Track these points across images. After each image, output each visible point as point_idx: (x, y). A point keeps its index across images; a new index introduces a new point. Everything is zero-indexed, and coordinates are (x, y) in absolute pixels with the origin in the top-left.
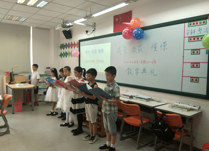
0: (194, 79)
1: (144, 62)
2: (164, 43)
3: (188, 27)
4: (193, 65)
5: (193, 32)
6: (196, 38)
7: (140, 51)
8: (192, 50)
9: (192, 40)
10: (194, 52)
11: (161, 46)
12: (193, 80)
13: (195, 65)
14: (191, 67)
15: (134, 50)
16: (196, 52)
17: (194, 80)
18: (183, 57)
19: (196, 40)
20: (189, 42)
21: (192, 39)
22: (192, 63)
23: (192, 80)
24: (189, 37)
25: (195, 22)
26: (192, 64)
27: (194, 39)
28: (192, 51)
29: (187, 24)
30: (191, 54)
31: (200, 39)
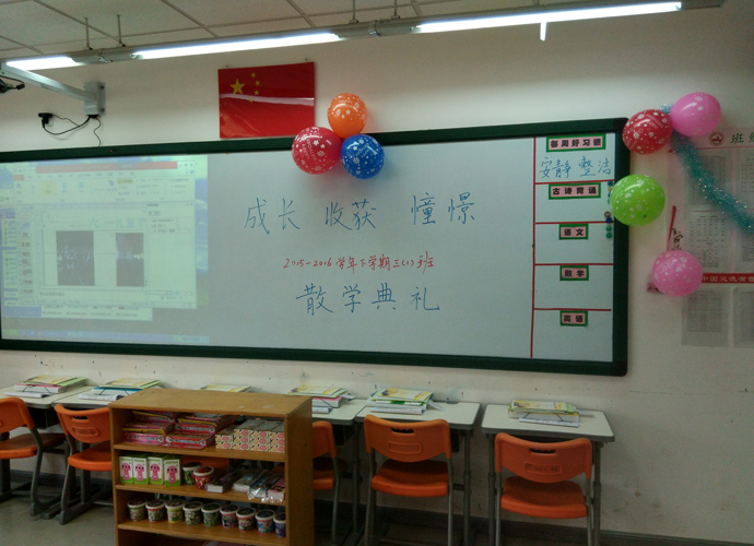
0: (573, 316)
1: (384, 262)
2: (463, 198)
3: (548, 151)
4: (566, 272)
5: (562, 168)
6: (574, 189)
7: (362, 221)
8: (562, 224)
9: (562, 193)
10: (568, 232)
11: (451, 209)
12: (567, 318)
13: (573, 272)
14: (562, 279)
15: (337, 215)
16: (574, 232)
17: (573, 320)
18: (534, 246)
19: (574, 193)
20: (550, 198)
21: (562, 189)
22: (562, 266)
23: (565, 320)
24: (551, 184)
25: (570, 140)
26: (564, 270)
27: (569, 191)
28: (563, 229)
29: (542, 141)
30: (561, 238)
31: (586, 192)
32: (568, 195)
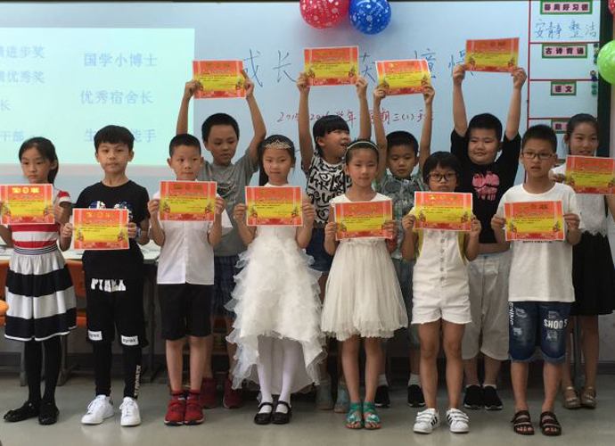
2: (462, 55)
3: (542, 13)
4: (557, 125)
5: (554, 30)
6: (564, 49)
8: (553, 81)
9: (554, 53)
10: (558, 89)
11: (451, 65)
13: (563, 125)
16: (564, 89)
18: (528, 101)
19: (564, 53)
20: (543, 57)
21: (554, 49)
24: (544, 44)
25: (562, 4)
27: (560, 51)
28: (554, 85)
29: (536, 5)
30: (552, 94)
31: (575, 52)
32: (559, 55)
